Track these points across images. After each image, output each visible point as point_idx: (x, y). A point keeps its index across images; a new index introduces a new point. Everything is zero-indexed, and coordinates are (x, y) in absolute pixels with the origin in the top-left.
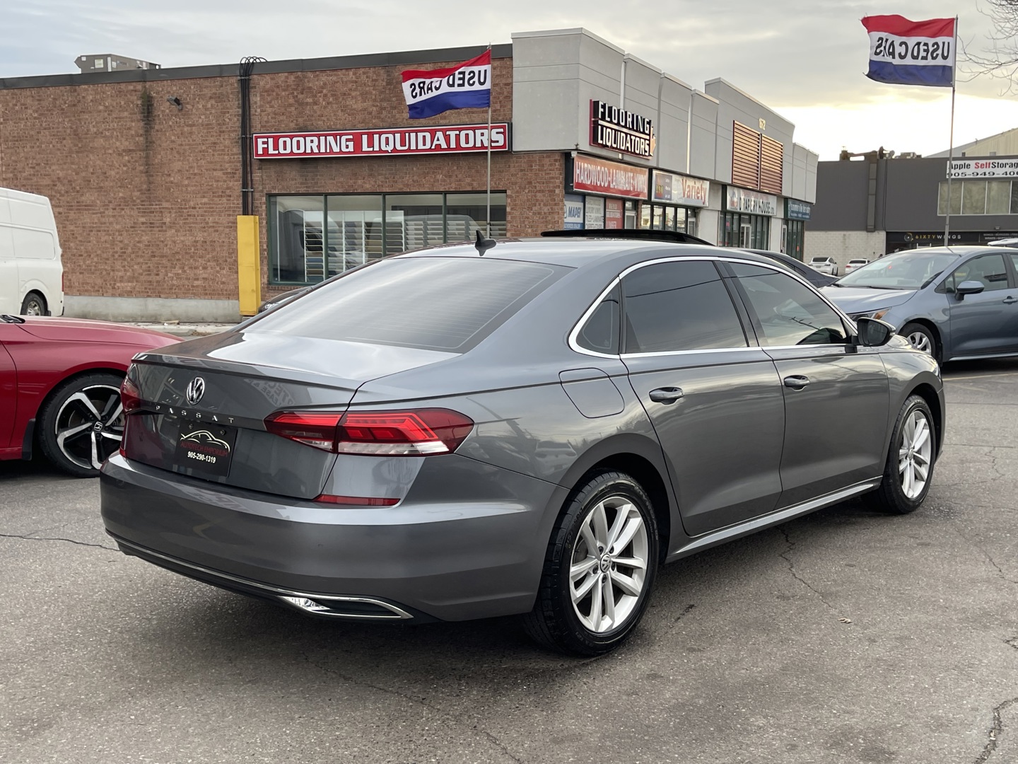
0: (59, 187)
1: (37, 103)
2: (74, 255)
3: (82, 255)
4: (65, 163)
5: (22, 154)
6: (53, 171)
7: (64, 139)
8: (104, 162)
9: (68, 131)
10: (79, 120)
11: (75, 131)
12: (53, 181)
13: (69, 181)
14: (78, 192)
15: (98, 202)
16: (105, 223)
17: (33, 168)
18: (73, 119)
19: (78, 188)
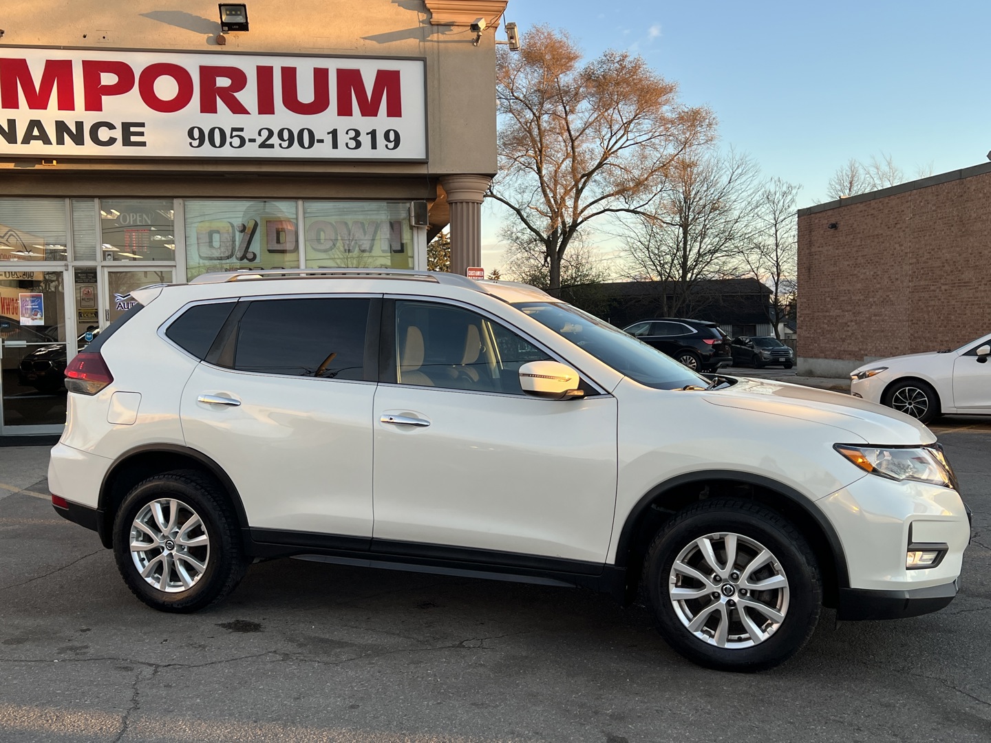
0: (947, 268)
1: (935, 198)
2: (954, 326)
3: (959, 326)
4: (952, 247)
5: (923, 242)
6: (943, 254)
7: (952, 226)
8: (981, 243)
9: (956, 219)
10: (964, 208)
11: (961, 218)
12: (943, 263)
13: (954, 262)
14: (960, 271)
15: (974, 279)
16: (977, 298)
17: (930, 253)
18: (960, 208)
19: (960, 268)
